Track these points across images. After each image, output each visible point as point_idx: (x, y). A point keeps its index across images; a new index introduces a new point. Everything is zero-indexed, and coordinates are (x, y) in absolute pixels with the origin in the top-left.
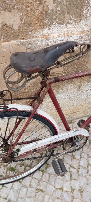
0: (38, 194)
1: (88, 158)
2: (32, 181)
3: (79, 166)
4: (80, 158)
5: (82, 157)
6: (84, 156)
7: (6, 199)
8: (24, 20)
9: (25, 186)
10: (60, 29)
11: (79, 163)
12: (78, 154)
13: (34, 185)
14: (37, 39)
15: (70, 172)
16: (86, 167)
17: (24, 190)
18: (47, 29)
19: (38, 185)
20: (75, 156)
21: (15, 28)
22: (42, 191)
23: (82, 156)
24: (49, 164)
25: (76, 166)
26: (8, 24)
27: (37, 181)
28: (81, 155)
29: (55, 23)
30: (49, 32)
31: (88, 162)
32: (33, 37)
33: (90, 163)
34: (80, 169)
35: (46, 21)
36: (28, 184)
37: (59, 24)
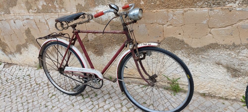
0: (70, 105)
1: (113, 106)
2: (74, 99)
3: (103, 107)
4: (108, 104)
7: (58, 99)
8: (86, 2)
9: (69, 99)
10: (104, 7)
11: (105, 105)
12: (110, 101)
13: (73, 101)
15: (94, 106)
16: (105, 110)
17: (68, 100)
18: (97, 7)
19: (75, 102)
21: (83, 6)
22: (73, 106)
23: (110, 103)
24: (90, 97)
25: (100, 106)
26: (80, 4)
27: (76, 100)
30: (99, 9)
31: (110, 108)
32: (91, 11)
34: (101, 109)
35: (96, 3)
36: (71, 99)
37: (102, 5)
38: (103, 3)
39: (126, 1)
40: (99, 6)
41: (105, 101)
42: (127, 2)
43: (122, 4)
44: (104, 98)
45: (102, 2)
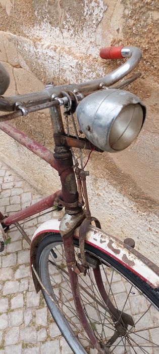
1: (22, 292)
3: (4, 282)
4: (17, 280)
5: (19, 281)
6: (24, 284)
10: (53, 34)
11: (9, 280)
12: (23, 274)
14: (25, 39)
16: (4, 294)
20: (18, 270)
21: (8, 12)
23: (23, 282)
28: (22, 278)
29: (45, 19)
30: (41, 34)
31: (14, 295)
33: (14, 298)
35: (36, 13)
37: (50, 23)
38: (53, 17)
39: (118, 30)
40: (44, 26)
41: (15, 269)
42: (121, 36)
43: (104, 36)
44: (17, 257)
45: (49, 12)
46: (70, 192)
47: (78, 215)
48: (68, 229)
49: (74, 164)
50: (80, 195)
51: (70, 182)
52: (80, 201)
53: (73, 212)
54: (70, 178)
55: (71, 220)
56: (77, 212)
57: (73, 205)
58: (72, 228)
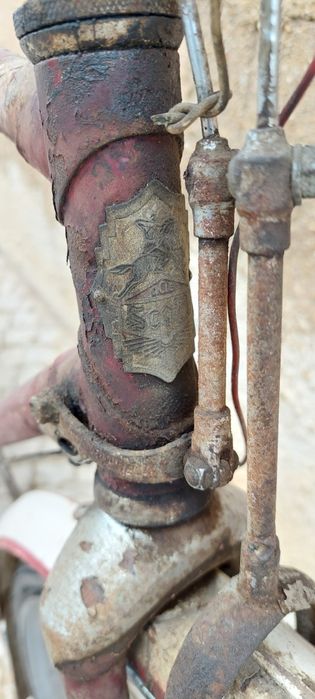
46: (136, 364)
47: (181, 533)
48: (92, 631)
49: (189, 96)
50: (206, 396)
51: (133, 272)
52: (205, 440)
53: (147, 514)
54: (136, 240)
55: (124, 563)
56: (171, 517)
57: (147, 465)
58: (127, 624)
